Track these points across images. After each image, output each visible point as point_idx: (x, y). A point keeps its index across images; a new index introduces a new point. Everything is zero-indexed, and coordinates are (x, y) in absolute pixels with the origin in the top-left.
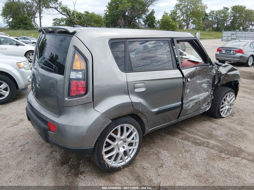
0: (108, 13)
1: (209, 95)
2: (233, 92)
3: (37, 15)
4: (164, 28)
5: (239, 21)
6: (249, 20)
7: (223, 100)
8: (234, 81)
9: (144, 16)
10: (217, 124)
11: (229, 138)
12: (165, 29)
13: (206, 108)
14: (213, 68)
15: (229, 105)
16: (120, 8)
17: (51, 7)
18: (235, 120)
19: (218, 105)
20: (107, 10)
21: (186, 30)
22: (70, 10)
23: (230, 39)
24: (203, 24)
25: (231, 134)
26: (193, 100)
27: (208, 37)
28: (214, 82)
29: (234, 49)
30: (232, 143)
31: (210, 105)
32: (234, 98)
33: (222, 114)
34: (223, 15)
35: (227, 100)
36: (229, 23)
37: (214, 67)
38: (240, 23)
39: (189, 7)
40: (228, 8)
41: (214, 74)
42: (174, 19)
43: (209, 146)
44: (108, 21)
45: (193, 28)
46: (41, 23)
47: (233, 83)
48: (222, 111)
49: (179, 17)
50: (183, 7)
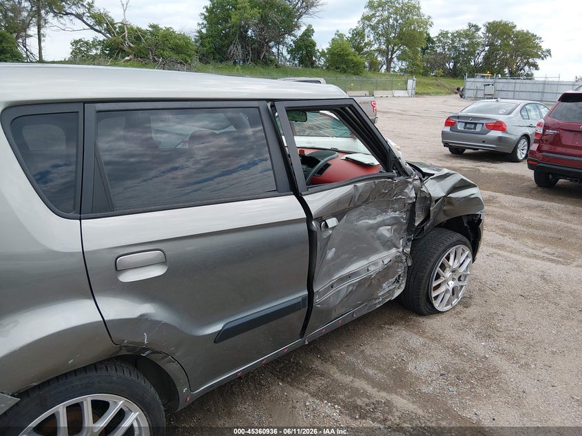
0: (204, 31)
1: (399, 256)
2: (464, 244)
3: (33, 30)
4: (337, 68)
5: (503, 55)
6: (523, 54)
7: (438, 268)
8: (468, 215)
9: (289, 40)
10: (422, 333)
11: (451, 384)
12: (339, 70)
13: (391, 292)
14: (406, 184)
15: (457, 278)
16: (234, 19)
17: (67, 14)
18: (473, 320)
19: (424, 282)
20: (203, 24)
21: (384, 75)
22: (113, 20)
23: (480, 94)
24: (422, 61)
25: (456, 371)
26: (349, 276)
27: (432, 89)
28: (411, 219)
29: (484, 122)
30: (454, 404)
31: (404, 281)
32: (469, 260)
33: (436, 304)
34: (466, 42)
35: (450, 266)
36: (480, 60)
37: (411, 180)
38: (504, 59)
39: (391, 21)
40: (477, 26)
41: (411, 199)
42: (359, 49)
43: (390, 417)
44: (205, 49)
45: (401, 70)
46: (43, 51)
47: (465, 221)
48: (436, 298)
49: (369, 44)
50: (379, 21)
